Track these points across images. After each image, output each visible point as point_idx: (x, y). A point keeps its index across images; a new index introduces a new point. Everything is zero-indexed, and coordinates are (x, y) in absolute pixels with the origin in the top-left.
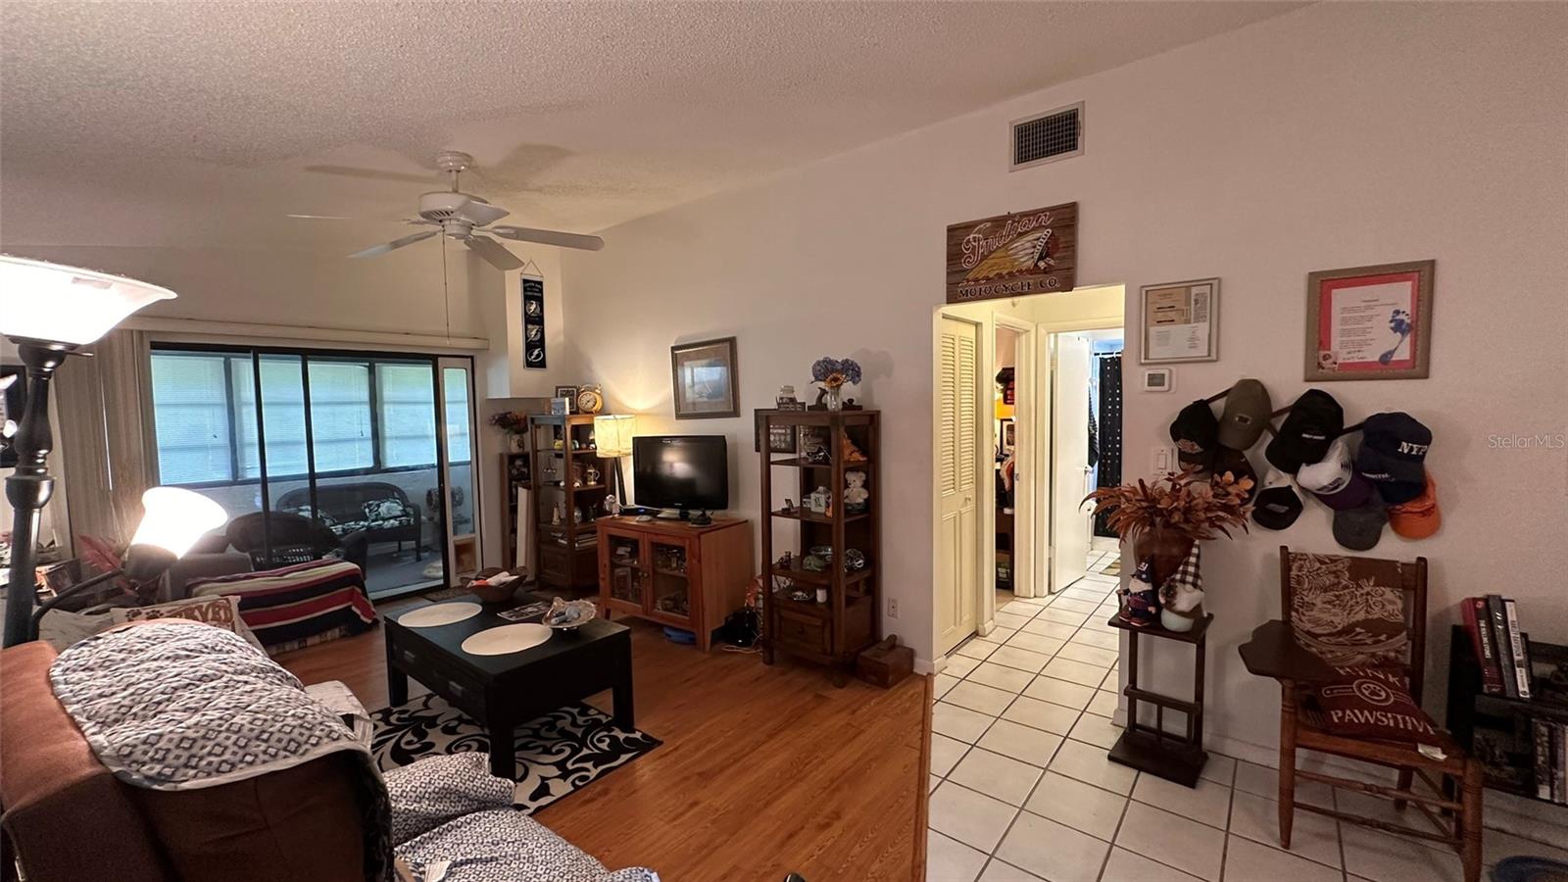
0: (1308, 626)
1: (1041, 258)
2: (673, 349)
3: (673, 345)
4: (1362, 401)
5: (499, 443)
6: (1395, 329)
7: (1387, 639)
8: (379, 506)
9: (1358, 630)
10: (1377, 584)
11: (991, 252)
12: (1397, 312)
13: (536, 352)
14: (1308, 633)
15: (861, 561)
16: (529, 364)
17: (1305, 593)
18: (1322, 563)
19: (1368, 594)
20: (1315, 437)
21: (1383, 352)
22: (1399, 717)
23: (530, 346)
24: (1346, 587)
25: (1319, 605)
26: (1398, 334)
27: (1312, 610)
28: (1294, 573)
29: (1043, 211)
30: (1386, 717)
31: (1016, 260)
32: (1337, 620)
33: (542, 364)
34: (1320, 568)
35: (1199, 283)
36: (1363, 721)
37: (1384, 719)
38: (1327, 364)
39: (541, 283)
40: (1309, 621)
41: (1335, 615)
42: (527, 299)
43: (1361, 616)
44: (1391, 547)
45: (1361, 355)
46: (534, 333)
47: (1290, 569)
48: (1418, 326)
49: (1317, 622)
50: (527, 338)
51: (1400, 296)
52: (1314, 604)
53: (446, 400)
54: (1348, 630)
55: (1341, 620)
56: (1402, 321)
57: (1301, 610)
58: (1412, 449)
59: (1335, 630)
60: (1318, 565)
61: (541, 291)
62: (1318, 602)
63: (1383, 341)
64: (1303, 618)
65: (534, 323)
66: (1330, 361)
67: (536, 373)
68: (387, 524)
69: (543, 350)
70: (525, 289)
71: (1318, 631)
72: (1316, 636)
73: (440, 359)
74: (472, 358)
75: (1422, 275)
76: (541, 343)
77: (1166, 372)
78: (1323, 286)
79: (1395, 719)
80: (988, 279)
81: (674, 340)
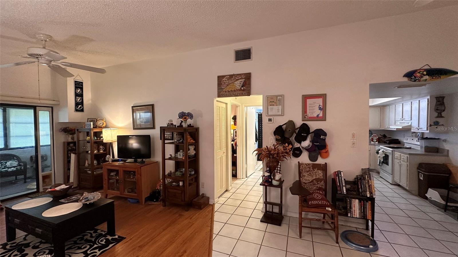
0: (304, 181)
1: (242, 87)
2: (132, 107)
3: (132, 106)
4: (314, 126)
5: (63, 138)
6: (319, 109)
7: (320, 183)
8: (6, 163)
9: (314, 181)
10: (317, 170)
11: (229, 84)
12: (320, 105)
13: (80, 106)
14: (304, 183)
15: (193, 172)
16: (77, 110)
17: (303, 173)
18: (307, 165)
19: (316, 172)
20: (305, 135)
21: (317, 115)
22: (322, 201)
23: (77, 104)
24: (312, 171)
25: (306, 176)
26: (320, 110)
27: (305, 177)
28: (301, 168)
29: (242, 74)
30: (320, 202)
31: (236, 87)
32: (310, 179)
33: (82, 110)
34: (306, 167)
35: (280, 96)
36: (315, 203)
37: (319, 202)
38: (306, 117)
39: (82, 83)
40: (304, 180)
41: (310, 178)
42: (76, 88)
43: (315, 178)
44: (320, 161)
45: (313, 115)
46: (79, 99)
47: (300, 167)
48: (323, 109)
49: (306, 180)
50: (76, 101)
51: (320, 101)
52: (305, 176)
53: (40, 122)
54: (312, 181)
55: (311, 179)
56: (321, 107)
57: (303, 177)
58: (323, 137)
59: (309, 182)
60: (306, 166)
61: (82, 85)
62: (306, 175)
63: (317, 112)
64: (303, 179)
65: (79, 96)
66: (307, 116)
67: (79, 114)
68: (10, 170)
69: (83, 106)
70: (75, 84)
71: (306, 182)
72: (306, 183)
73: (37, 108)
74: (52, 108)
75: (323, 96)
76: (82, 103)
77: (272, 118)
78: (305, 98)
79: (321, 202)
80: (229, 91)
81: (133, 104)
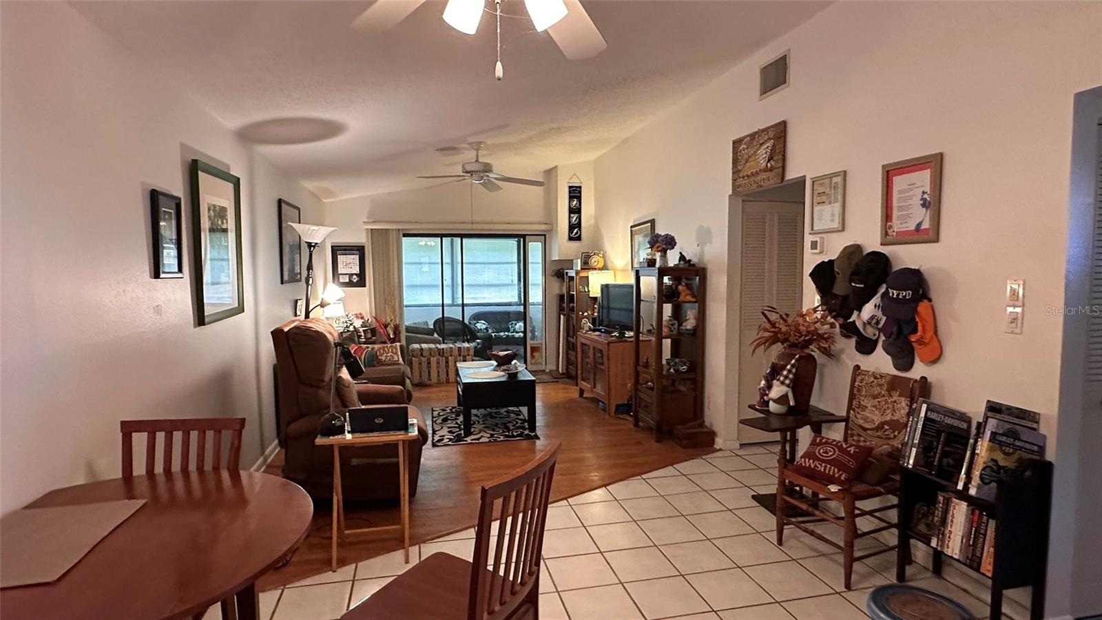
0: (861, 422)
1: (769, 161)
2: (631, 227)
3: (632, 224)
5: (556, 288)
6: (923, 205)
7: (899, 433)
8: (516, 324)
9: (886, 427)
10: (900, 396)
11: (750, 157)
13: (575, 231)
14: (860, 426)
16: (571, 239)
17: (862, 398)
18: (876, 378)
19: (895, 402)
20: (857, 285)
23: (571, 228)
24: (884, 396)
25: (870, 408)
27: (864, 411)
28: (857, 384)
29: (769, 128)
31: (759, 162)
33: (579, 238)
34: (873, 382)
35: (836, 174)
37: (819, 466)
38: (890, 232)
39: (580, 187)
40: (861, 418)
41: (876, 415)
42: (571, 198)
43: (888, 418)
44: (919, 370)
45: (907, 225)
46: (574, 219)
47: (855, 381)
49: (866, 419)
50: (570, 222)
52: (867, 407)
53: (530, 261)
54: (880, 427)
55: (877, 418)
56: (926, 199)
57: (857, 409)
59: (874, 426)
60: (872, 379)
61: (580, 192)
62: (869, 405)
64: (858, 416)
65: (574, 213)
66: (892, 230)
67: (574, 244)
68: (517, 335)
69: (580, 230)
70: (570, 192)
71: (866, 426)
72: (865, 429)
73: (527, 237)
75: (935, 164)
76: (579, 225)
77: (818, 240)
78: (889, 173)
80: (748, 176)
81: (632, 221)
